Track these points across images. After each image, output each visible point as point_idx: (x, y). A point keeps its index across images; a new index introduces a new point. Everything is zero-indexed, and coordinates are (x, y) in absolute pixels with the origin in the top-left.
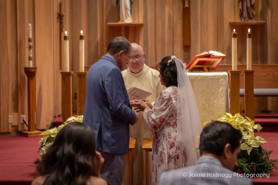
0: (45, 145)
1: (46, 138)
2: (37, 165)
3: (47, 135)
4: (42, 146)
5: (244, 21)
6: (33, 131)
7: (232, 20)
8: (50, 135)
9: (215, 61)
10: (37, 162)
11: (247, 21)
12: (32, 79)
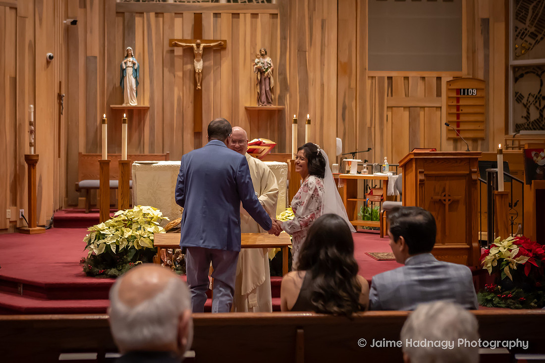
0: (93, 243)
1: (94, 235)
2: (84, 264)
3: (95, 231)
4: (90, 244)
5: (262, 106)
6: (34, 227)
7: (248, 105)
8: (98, 231)
9: (264, 149)
10: (83, 261)
11: (265, 105)
12: (34, 168)
